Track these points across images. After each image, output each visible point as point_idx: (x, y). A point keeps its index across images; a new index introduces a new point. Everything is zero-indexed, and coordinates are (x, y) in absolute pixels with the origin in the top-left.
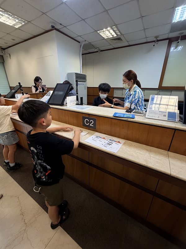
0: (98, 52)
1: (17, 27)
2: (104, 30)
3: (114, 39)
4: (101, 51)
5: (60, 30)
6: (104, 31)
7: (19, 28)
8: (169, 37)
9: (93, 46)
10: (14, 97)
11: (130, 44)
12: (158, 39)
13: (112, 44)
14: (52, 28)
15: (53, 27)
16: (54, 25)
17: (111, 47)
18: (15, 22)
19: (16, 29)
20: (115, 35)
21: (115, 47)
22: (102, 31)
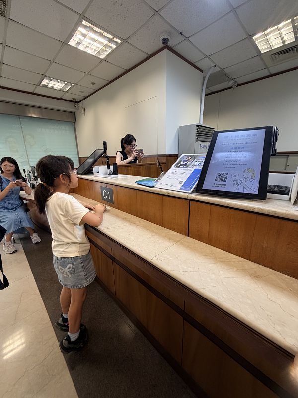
0: (232, 87)
1: (102, 57)
4: (239, 85)
5: (176, 48)
6: (267, 34)
7: (105, 60)
9: (226, 77)
10: (92, 173)
13: (269, 65)
14: (164, 43)
15: (165, 41)
16: (169, 38)
18: (101, 48)
19: (102, 60)
20: (290, 40)
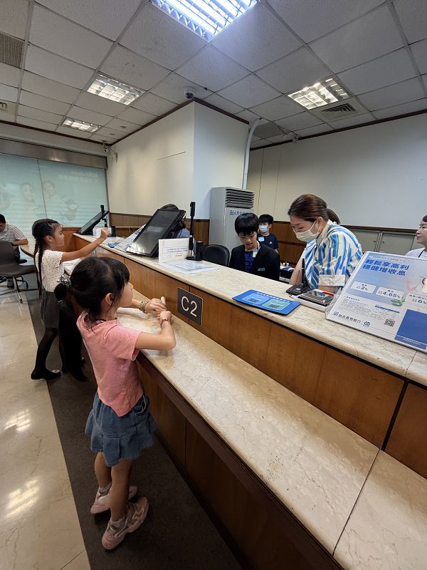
0: (291, 141)
1: (127, 103)
2: (305, 89)
3: (331, 109)
4: (301, 138)
5: (206, 100)
6: (304, 93)
7: (131, 106)
9: (281, 130)
10: (91, 234)
11: (379, 118)
13: (327, 122)
14: (188, 98)
15: (189, 96)
16: (193, 92)
17: (326, 128)
18: (124, 96)
19: (127, 106)
20: (334, 100)
21: (336, 128)
22: (300, 92)
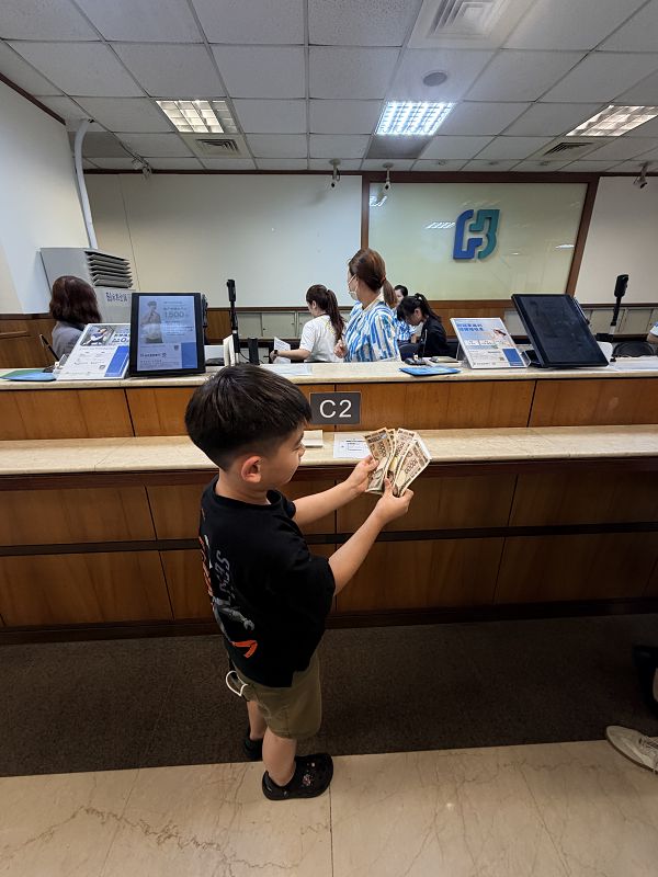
0: (140, 171)
2: (183, 102)
3: (211, 141)
4: (155, 171)
6: (180, 107)
8: (363, 169)
9: (124, 149)
11: (260, 168)
12: (340, 168)
13: (198, 155)
17: (194, 165)
20: (217, 129)
21: (209, 168)
22: (175, 102)
